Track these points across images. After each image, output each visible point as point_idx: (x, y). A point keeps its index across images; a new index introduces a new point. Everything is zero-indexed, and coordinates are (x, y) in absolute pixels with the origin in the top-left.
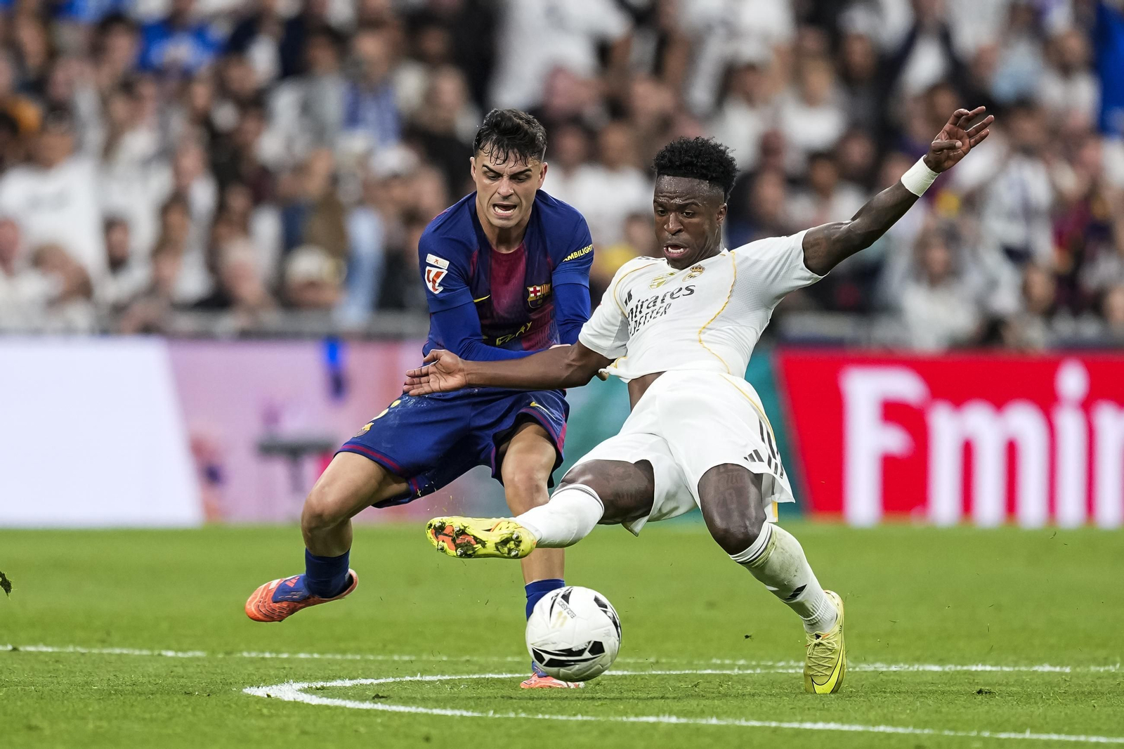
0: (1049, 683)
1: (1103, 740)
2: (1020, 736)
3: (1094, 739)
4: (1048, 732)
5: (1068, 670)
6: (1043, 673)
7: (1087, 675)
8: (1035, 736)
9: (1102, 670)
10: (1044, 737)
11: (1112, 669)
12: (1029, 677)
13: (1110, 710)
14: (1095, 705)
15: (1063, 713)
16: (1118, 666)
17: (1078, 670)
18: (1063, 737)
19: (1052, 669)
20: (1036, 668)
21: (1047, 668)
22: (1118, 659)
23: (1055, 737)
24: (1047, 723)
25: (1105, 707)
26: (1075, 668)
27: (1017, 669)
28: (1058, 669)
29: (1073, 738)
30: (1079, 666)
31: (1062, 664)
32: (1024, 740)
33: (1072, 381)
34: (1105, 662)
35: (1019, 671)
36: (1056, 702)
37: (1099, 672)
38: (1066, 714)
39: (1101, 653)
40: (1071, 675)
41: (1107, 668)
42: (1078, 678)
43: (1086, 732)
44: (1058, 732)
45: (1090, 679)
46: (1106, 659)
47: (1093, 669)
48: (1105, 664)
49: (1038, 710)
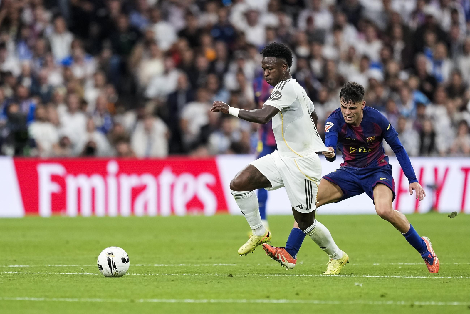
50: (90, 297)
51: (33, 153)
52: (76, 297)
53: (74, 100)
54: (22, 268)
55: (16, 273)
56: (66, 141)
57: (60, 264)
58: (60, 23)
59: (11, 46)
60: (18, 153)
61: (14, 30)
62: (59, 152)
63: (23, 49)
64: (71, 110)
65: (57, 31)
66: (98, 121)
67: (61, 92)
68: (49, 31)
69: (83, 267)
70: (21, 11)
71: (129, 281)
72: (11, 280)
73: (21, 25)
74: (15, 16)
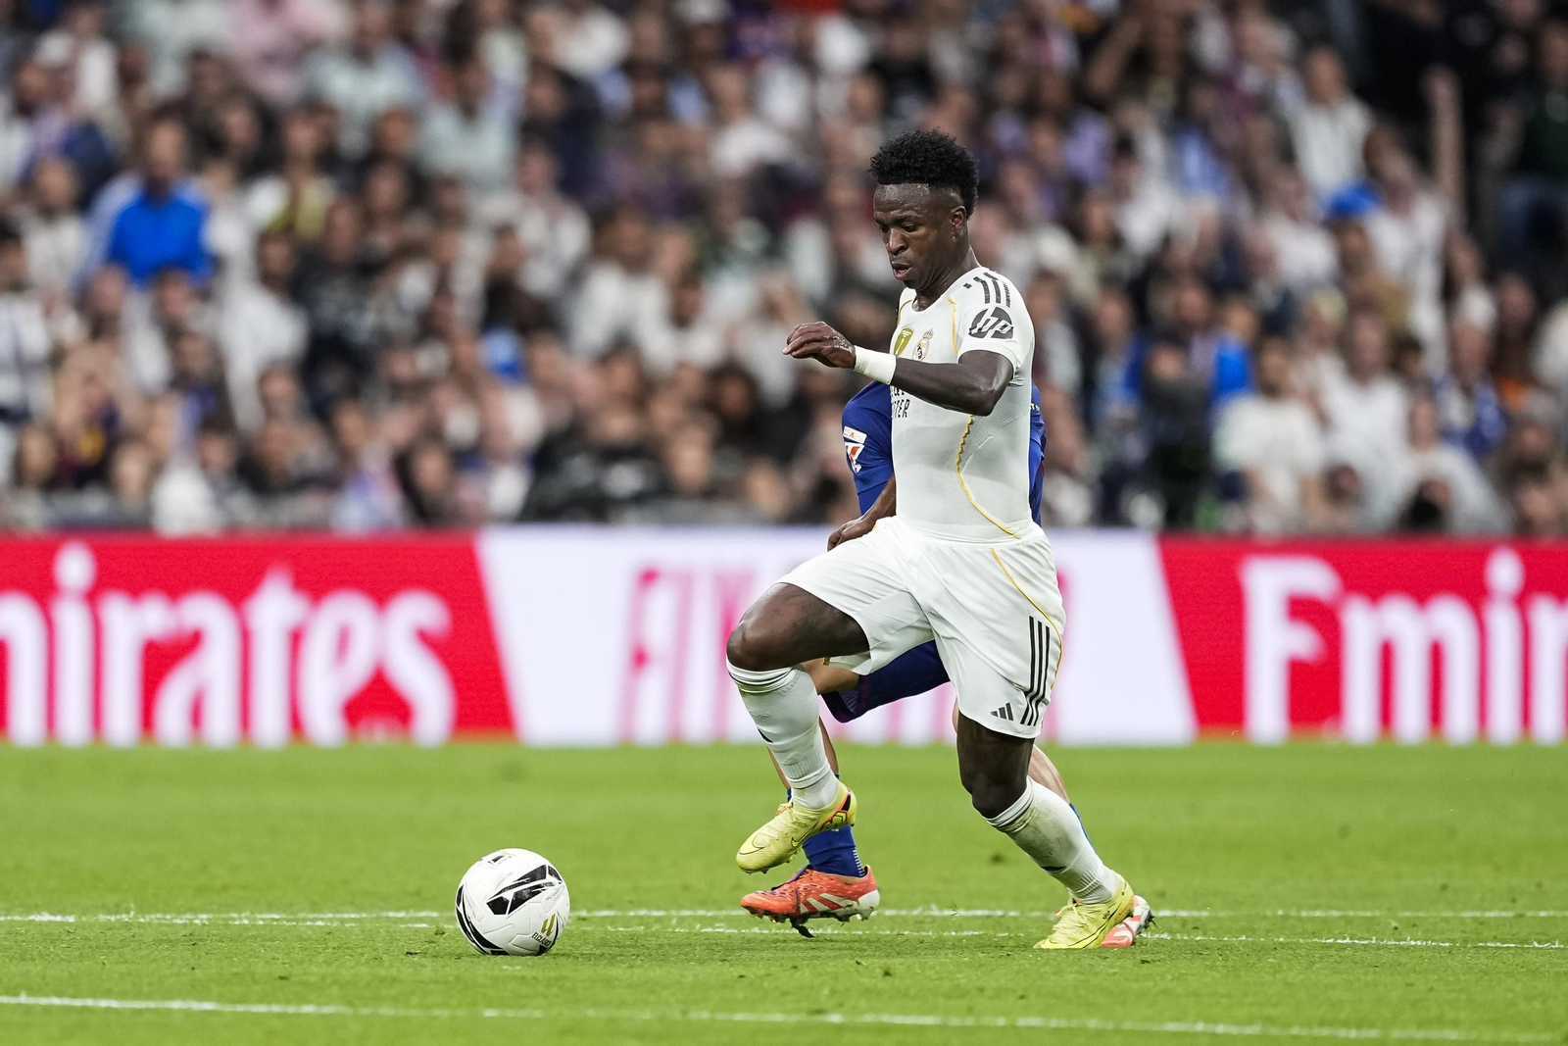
0: (49, 936)
1: (114, 1004)
2: (12, 1000)
3: (103, 1003)
4: (47, 995)
5: (71, 919)
6: (40, 924)
7: (95, 926)
8: (32, 1001)
9: (113, 919)
10: (43, 1001)
11: (125, 917)
12: (25, 928)
13: (123, 968)
14: (106, 962)
15: (66, 973)
16: (132, 913)
17: (84, 919)
18: (66, 1002)
19: (52, 918)
20: (32, 918)
21: (46, 917)
22: (132, 906)
23: (56, 1001)
24: (47, 985)
25: (117, 963)
26: (80, 917)
27: (9, 918)
28: (59, 918)
29: (78, 1003)
30: (84, 914)
31: (63, 913)
32: (20, 1005)
33: (75, 567)
34: (117, 909)
35: (12, 920)
36: (57, 958)
37: (109, 920)
38: (70, 973)
39: (111, 899)
40: (76, 926)
41: (119, 917)
42: (84, 928)
43: (94, 995)
44: (60, 995)
45: (98, 931)
46: (118, 905)
47: (102, 917)
48: (116, 913)
49: (36, 969)
50: (1422, 1024)
51: (1229, 519)
52: (1372, 1025)
53: (1371, 336)
54: (1184, 922)
55: (1162, 936)
56: (1345, 482)
57: (1317, 907)
58: (1326, 68)
59: (1152, 146)
60: (1176, 519)
61: (1163, 90)
62: (1323, 517)
63: (1194, 159)
64: (1358, 372)
65: (1314, 95)
66: (1456, 411)
67: (1329, 307)
68: (1288, 93)
69: (1399, 920)
70: (1188, 24)
71: (1558, 969)
72: (1148, 962)
73: (1191, 71)
74: (1166, 42)
